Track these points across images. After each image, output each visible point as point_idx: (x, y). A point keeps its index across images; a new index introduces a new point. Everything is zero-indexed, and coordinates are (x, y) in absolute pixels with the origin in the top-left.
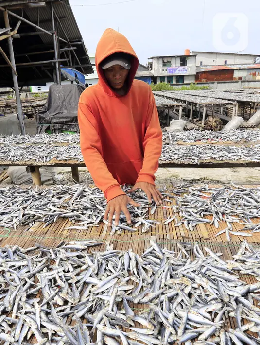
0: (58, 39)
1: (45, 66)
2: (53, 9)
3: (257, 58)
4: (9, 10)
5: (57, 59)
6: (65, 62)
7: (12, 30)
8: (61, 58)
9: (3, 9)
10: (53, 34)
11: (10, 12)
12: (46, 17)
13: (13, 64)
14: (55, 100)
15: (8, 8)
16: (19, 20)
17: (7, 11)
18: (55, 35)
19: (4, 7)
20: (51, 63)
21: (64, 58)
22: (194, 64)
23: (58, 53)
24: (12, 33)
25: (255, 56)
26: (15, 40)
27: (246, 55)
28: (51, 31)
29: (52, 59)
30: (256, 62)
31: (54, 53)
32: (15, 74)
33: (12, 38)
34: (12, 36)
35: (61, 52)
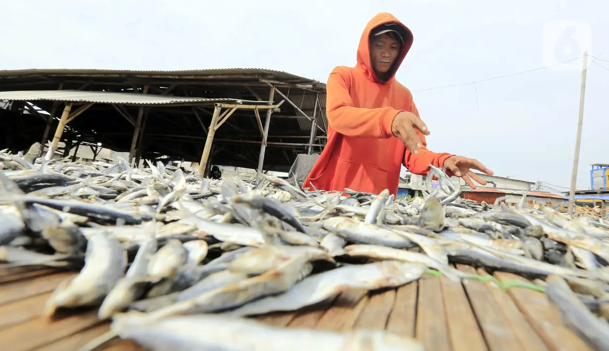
0: (316, 126)
1: (296, 149)
2: (317, 99)
3: (532, 186)
4: (276, 87)
5: (311, 144)
6: (319, 147)
7: (273, 104)
8: (315, 143)
9: (272, 86)
10: (312, 120)
11: (277, 90)
12: (309, 106)
13: (265, 133)
14: (300, 169)
15: (277, 86)
16: (283, 98)
17: (275, 88)
18: (314, 121)
19: (272, 84)
20: (304, 146)
21: (318, 144)
22: (458, 182)
23: (314, 140)
24: (273, 106)
25: (529, 183)
26: (274, 113)
27: (518, 181)
28: (312, 117)
29: (307, 143)
30: (531, 190)
31: (309, 139)
32: (265, 143)
33: (272, 111)
34: (272, 109)
35: (316, 139)
